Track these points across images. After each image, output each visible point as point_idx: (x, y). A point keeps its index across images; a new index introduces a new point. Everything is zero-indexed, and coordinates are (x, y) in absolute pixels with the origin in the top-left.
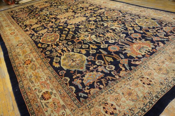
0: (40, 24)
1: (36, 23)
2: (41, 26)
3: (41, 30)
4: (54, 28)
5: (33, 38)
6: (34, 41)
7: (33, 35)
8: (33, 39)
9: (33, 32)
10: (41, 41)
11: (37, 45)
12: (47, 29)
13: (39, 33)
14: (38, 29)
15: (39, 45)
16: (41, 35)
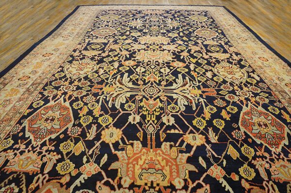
0: (211, 57)
1: (218, 62)
2: (211, 52)
3: (213, 46)
4: (194, 41)
5: (227, 40)
6: (225, 36)
7: (226, 44)
8: (227, 38)
9: (226, 47)
10: (218, 34)
11: (222, 31)
12: (204, 43)
13: (217, 42)
14: (218, 49)
15: (220, 31)
16: (215, 40)
